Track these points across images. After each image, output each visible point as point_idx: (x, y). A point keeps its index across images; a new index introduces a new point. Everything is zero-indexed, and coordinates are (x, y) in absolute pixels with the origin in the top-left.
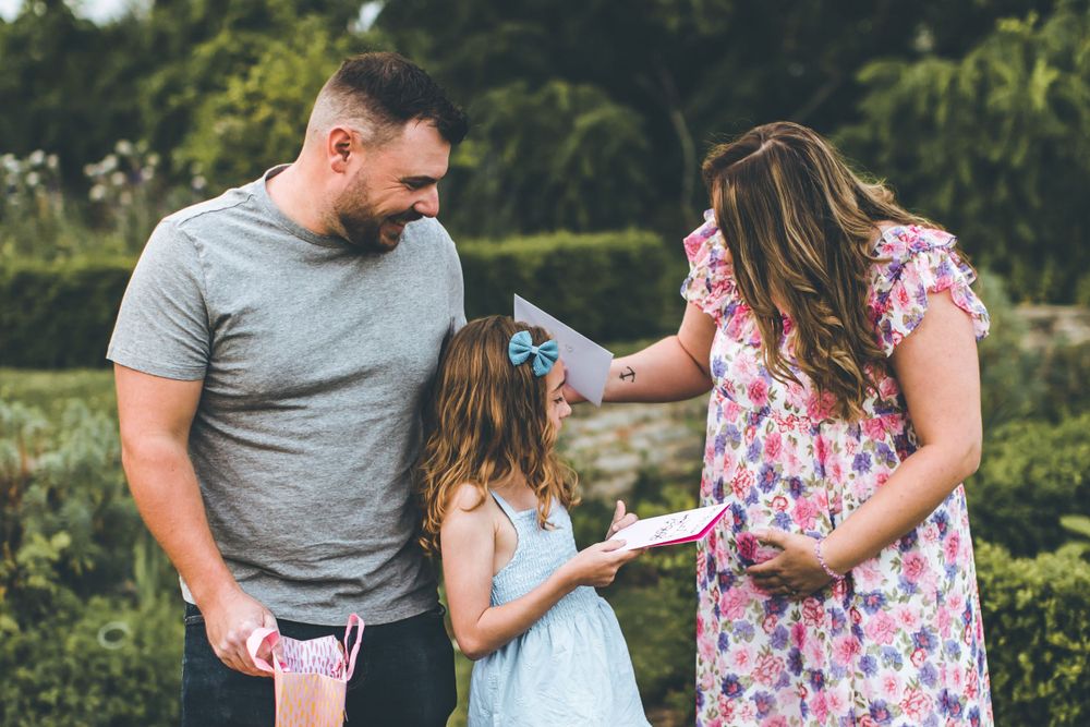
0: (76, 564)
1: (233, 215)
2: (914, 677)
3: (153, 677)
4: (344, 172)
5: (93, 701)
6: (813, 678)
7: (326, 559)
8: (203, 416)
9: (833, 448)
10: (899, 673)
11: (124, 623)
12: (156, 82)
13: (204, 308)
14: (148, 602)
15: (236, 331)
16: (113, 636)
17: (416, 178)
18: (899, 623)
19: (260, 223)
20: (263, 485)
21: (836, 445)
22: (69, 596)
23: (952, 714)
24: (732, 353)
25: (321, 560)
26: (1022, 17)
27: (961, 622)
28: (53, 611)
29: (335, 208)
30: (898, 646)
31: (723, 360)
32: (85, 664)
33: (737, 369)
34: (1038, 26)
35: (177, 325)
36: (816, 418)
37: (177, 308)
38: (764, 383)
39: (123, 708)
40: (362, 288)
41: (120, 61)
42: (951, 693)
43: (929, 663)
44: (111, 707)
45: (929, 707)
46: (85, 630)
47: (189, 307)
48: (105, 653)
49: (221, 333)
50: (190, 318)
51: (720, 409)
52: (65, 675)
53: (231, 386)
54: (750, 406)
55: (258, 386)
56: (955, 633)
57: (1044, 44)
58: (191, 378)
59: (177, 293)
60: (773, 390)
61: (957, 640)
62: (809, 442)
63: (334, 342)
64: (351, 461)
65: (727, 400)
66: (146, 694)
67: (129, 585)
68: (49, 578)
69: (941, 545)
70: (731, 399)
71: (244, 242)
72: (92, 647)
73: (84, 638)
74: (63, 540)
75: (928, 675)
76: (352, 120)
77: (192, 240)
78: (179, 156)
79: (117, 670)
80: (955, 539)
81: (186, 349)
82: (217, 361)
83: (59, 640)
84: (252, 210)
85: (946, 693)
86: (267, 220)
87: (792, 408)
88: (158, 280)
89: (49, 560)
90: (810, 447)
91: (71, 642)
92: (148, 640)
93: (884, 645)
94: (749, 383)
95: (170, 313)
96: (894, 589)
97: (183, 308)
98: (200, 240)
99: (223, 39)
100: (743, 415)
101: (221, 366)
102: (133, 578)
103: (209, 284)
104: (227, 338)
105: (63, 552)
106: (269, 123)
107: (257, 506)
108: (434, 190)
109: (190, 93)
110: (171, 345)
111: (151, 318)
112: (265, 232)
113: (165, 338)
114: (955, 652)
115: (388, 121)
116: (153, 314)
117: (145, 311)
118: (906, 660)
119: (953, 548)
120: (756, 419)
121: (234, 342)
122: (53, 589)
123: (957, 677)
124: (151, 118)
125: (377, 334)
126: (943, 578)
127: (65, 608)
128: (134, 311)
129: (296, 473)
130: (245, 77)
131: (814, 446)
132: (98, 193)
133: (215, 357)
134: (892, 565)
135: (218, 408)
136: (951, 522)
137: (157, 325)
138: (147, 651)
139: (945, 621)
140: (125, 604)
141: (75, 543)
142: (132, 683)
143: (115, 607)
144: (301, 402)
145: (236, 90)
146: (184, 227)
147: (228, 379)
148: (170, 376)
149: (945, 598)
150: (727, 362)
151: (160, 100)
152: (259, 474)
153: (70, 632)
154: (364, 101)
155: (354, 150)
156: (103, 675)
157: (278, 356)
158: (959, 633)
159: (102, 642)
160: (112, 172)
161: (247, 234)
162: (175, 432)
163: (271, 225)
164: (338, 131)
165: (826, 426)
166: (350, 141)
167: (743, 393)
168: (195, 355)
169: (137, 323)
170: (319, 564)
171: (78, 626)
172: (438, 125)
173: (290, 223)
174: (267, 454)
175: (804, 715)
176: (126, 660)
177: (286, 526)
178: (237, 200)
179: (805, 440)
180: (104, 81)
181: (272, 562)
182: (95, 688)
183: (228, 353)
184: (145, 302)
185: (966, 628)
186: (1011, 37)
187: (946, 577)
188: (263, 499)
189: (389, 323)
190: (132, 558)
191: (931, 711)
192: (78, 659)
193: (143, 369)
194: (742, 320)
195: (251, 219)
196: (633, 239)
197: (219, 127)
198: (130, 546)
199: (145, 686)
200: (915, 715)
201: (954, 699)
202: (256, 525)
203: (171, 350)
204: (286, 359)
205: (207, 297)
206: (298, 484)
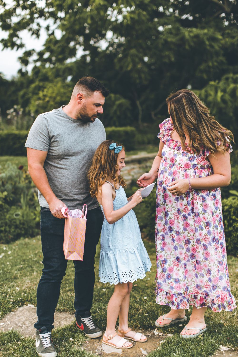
0: (8, 199)
1: (55, 114)
2: (206, 233)
3: (26, 225)
4: (81, 104)
5: (13, 230)
6: (176, 233)
7: (74, 195)
8: (47, 160)
9: (189, 176)
10: (203, 232)
11: (19, 212)
12: (21, 93)
13: (49, 134)
14: (24, 208)
15: (56, 140)
16: (17, 215)
17: (97, 104)
18: (203, 220)
19: (61, 116)
20: (60, 177)
21: (190, 175)
22: (7, 206)
23: (216, 243)
24: (168, 151)
25: (73, 195)
26: (215, 81)
27: (218, 221)
28: (3, 209)
29: (79, 112)
30: (202, 225)
31: (165, 152)
32: (11, 221)
33: (168, 154)
34: (218, 83)
35: (43, 138)
36: (186, 168)
37: (42, 134)
38: (174, 158)
39: (19, 231)
40: (84, 132)
41: (13, 89)
42: (216, 237)
43: (209, 230)
44: (16, 231)
45: (209, 240)
46: (11, 214)
47: (45, 134)
48: (15, 219)
49: (52, 140)
50: (46, 136)
51: (163, 164)
52: (6, 224)
53: (54, 153)
54: (171, 163)
55: (60, 153)
56: (217, 223)
57: (220, 87)
58: (46, 151)
59: (43, 131)
60: (176, 160)
61: (217, 225)
62: (183, 173)
63: (77, 144)
64: (80, 172)
65: (165, 162)
66: (24, 228)
67: (20, 204)
68: (2, 202)
69: (214, 201)
70: (166, 161)
71: (57, 120)
72: (12, 218)
73: (10, 215)
74: (5, 193)
75: (209, 233)
76: (82, 91)
77: (46, 119)
78: (27, 109)
79: (18, 223)
80: (217, 201)
81: (44, 144)
82: (51, 147)
83: (5, 216)
84: (59, 113)
85: (215, 237)
86: (62, 115)
87: (180, 165)
88: (38, 128)
89: (2, 198)
90: (183, 174)
91: (8, 216)
92: (25, 216)
93: (199, 225)
94: (170, 158)
95: (41, 135)
96: (201, 211)
97: (44, 134)
98: (48, 119)
99: (37, 83)
100: (169, 165)
101: (52, 148)
102: (20, 202)
103: (50, 129)
104: (54, 141)
105: (6, 196)
106: (48, 102)
107: (58, 182)
108: (102, 107)
109: (30, 95)
110: (41, 143)
111: (36, 137)
112: (62, 118)
113: (40, 141)
114: (217, 227)
115: (90, 91)
116: (37, 136)
117: (35, 135)
118: (204, 228)
119: (217, 202)
120: (171, 166)
121: (55, 142)
122: (3, 204)
123: (218, 234)
124: (20, 101)
125: (87, 143)
126: (214, 209)
127: (6, 208)
128: (32, 135)
129: (68, 174)
130: (43, 91)
131: (184, 174)
132: (9, 117)
133: (50, 146)
134: (200, 205)
135: (50, 159)
136: (217, 196)
137: (38, 138)
138: (25, 219)
139: (214, 220)
140: (19, 208)
141: (8, 194)
142: (21, 226)
143: (17, 208)
144: (70, 158)
145: (41, 94)
146: (44, 116)
147: (53, 151)
148: (41, 150)
149: (215, 214)
150: (166, 153)
151: (23, 96)
152: (59, 174)
153: (7, 214)
154: (85, 87)
155: (82, 98)
156: (15, 224)
157: (65, 146)
158: (218, 223)
159: (14, 216)
160: (13, 112)
161: (58, 119)
162: (41, 163)
163: (63, 117)
164: (79, 94)
165: (188, 170)
166: (82, 97)
167: (169, 160)
168: (47, 145)
169: (33, 138)
170: (73, 196)
171: (9, 213)
172: (101, 92)
173: (68, 116)
174: (61, 170)
175: (174, 242)
176: (20, 221)
177: (65, 187)
178: (55, 111)
179: (182, 173)
180: (9, 93)
181: (62, 195)
182: (13, 227)
183: (54, 145)
184: (35, 133)
185: (220, 223)
186: (212, 85)
187: (215, 209)
188: (60, 180)
189: (90, 141)
190: (20, 197)
191: (210, 241)
192: (9, 220)
193: (34, 148)
194: (171, 143)
195: (59, 115)
196: (129, 129)
197: (37, 103)
198: (20, 195)
199: (24, 227)
200: (206, 242)
201: (217, 239)
202: (58, 186)
203: (41, 144)
204: (67, 147)
205: (49, 132)
206: (68, 177)
